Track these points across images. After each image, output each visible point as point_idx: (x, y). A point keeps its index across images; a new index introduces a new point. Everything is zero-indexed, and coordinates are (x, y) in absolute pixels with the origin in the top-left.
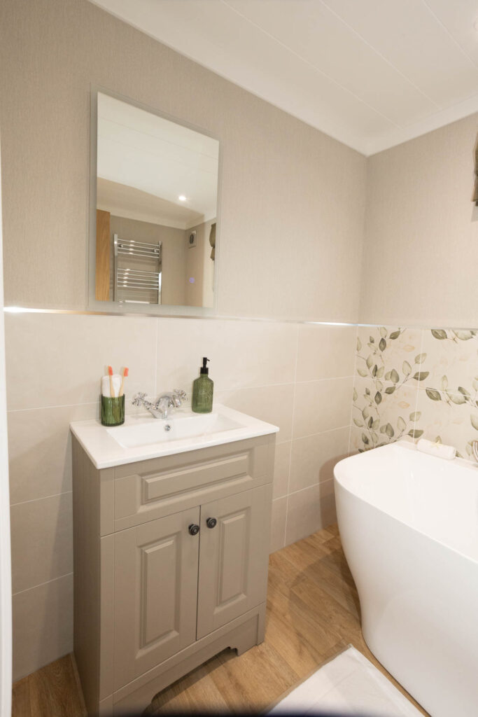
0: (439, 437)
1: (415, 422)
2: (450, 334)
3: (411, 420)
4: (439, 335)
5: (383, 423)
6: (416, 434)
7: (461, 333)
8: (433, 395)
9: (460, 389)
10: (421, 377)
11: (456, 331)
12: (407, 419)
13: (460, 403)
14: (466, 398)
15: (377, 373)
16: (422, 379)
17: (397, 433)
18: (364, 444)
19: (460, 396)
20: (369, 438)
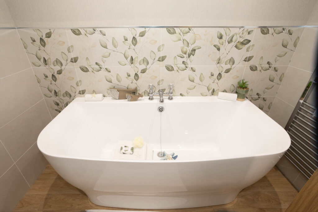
0: (94, 90)
1: (80, 86)
2: (82, 31)
3: (77, 86)
4: (76, 32)
5: (63, 92)
6: (83, 92)
7: (88, 30)
8: (84, 70)
9: (97, 63)
10: (75, 60)
11: (85, 29)
12: (75, 86)
13: (98, 71)
14: (101, 68)
15: (47, 63)
16: (75, 62)
17: (73, 94)
18: (56, 106)
19: (97, 67)
20: (58, 102)
